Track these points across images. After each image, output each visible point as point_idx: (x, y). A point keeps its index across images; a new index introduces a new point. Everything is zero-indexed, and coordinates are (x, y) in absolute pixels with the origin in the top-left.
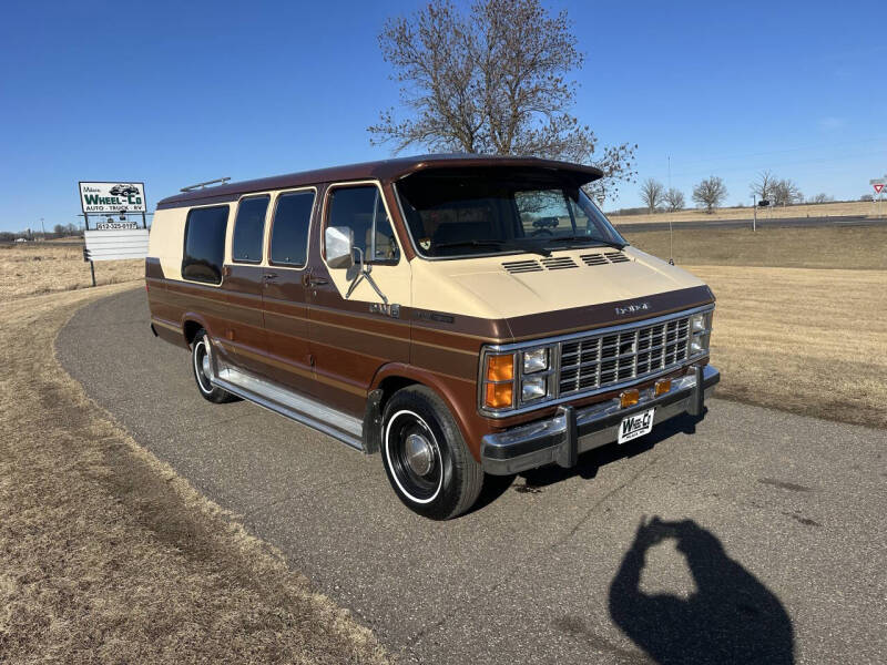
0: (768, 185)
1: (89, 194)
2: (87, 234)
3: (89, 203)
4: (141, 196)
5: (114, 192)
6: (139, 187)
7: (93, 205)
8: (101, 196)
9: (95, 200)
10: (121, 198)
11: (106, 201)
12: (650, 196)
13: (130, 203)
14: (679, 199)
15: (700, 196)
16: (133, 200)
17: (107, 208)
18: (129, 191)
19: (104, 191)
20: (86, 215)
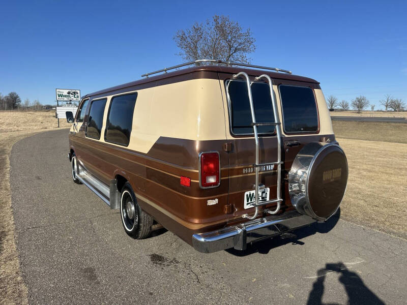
0: (389, 101)
1: (59, 93)
2: (57, 108)
3: (59, 96)
4: (79, 95)
5: (69, 93)
6: (78, 92)
7: (60, 97)
8: (64, 94)
9: (62, 96)
10: (71, 95)
11: (66, 96)
12: (331, 103)
13: (74, 97)
14: (347, 105)
15: (355, 104)
16: (76, 96)
17: (66, 99)
18: (74, 93)
19: (65, 92)
20: (58, 101)
